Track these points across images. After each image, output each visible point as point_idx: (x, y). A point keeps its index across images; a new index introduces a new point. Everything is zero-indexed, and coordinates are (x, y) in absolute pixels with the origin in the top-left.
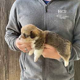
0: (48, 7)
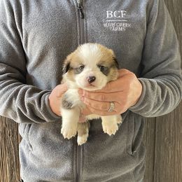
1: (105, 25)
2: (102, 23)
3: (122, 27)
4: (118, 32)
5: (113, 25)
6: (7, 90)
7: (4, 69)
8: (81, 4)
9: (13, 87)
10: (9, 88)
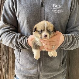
1: (52, 10)
2: (51, 9)
3: (59, 12)
4: (58, 14)
5: (56, 10)
6: (10, 35)
7: (9, 26)
8: (43, 1)
9: (12, 34)
10: (11, 35)
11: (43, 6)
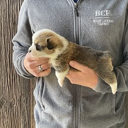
0: (79, 6)
1: (94, 21)
3: (106, 23)
4: (104, 26)
5: (100, 21)
11: (78, 15)
